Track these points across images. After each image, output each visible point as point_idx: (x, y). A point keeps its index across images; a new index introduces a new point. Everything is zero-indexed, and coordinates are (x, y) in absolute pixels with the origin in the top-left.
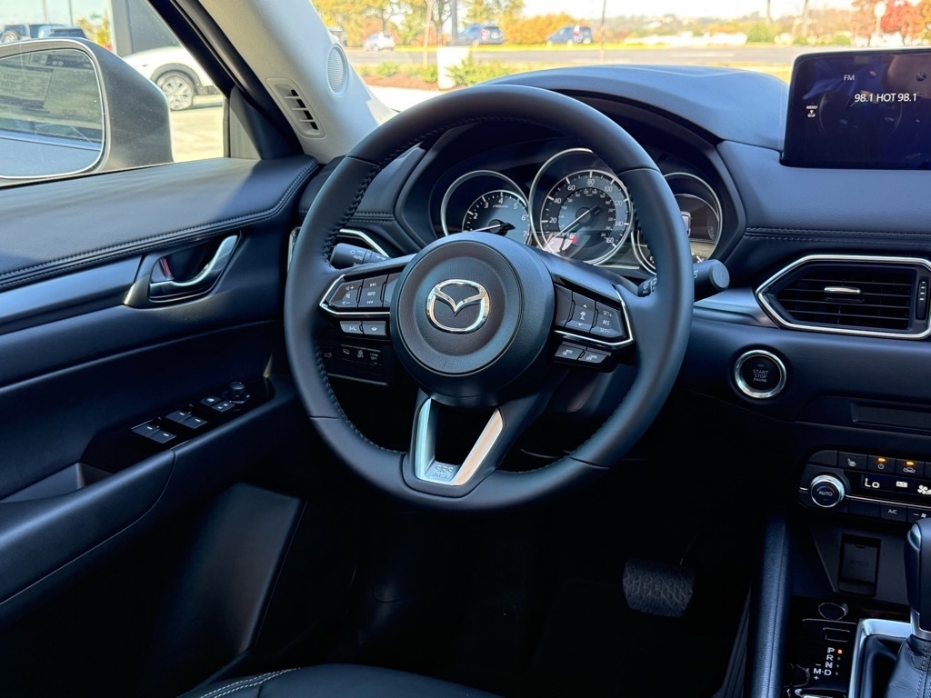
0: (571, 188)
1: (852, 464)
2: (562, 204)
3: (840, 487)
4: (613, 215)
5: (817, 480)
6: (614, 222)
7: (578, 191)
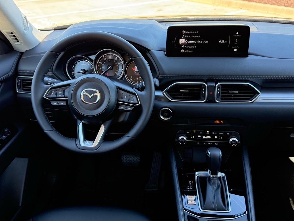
0: (105, 59)
1: (188, 133)
2: (102, 64)
3: (185, 139)
4: (118, 67)
5: (180, 138)
6: (119, 69)
7: (107, 60)
